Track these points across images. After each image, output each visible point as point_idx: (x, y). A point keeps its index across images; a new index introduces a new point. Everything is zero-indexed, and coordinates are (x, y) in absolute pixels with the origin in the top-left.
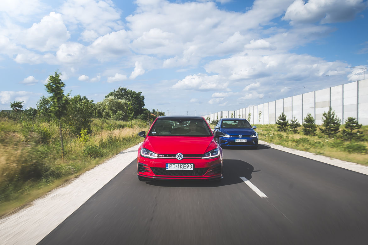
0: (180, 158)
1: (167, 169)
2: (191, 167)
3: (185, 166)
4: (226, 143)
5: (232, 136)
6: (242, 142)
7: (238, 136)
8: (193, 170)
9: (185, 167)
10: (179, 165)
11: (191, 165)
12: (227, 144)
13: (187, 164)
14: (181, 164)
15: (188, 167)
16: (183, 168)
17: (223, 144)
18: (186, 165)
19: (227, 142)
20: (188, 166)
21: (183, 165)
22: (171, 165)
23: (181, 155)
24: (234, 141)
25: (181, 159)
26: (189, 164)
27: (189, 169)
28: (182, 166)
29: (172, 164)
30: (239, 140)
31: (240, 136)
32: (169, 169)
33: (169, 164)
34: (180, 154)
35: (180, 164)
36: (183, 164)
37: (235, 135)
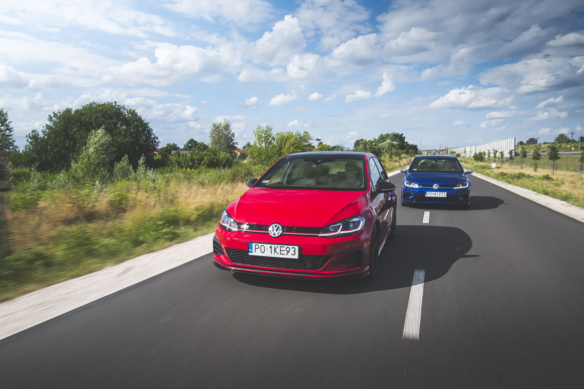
0: (276, 234)
1: (250, 254)
2: (294, 253)
3: (282, 249)
4: (411, 197)
5: (421, 187)
6: (438, 196)
7: (432, 186)
8: (297, 258)
9: (282, 252)
10: (271, 247)
11: (294, 249)
12: (413, 199)
13: (286, 246)
14: (276, 246)
15: (288, 252)
16: (279, 253)
17: (407, 198)
18: (284, 249)
19: (412, 195)
20: (288, 249)
21: (279, 248)
22: (257, 247)
23: (279, 227)
24: (425, 193)
25: (276, 236)
26: (291, 247)
27: (290, 256)
28: (278, 250)
29: (260, 245)
30: (434, 193)
31: (435, 186)
32: (254, 254)
33: (254, 244)
34: (276, 226)
35: (273, 246)
36: (279, 246)
37: (427, 183)
